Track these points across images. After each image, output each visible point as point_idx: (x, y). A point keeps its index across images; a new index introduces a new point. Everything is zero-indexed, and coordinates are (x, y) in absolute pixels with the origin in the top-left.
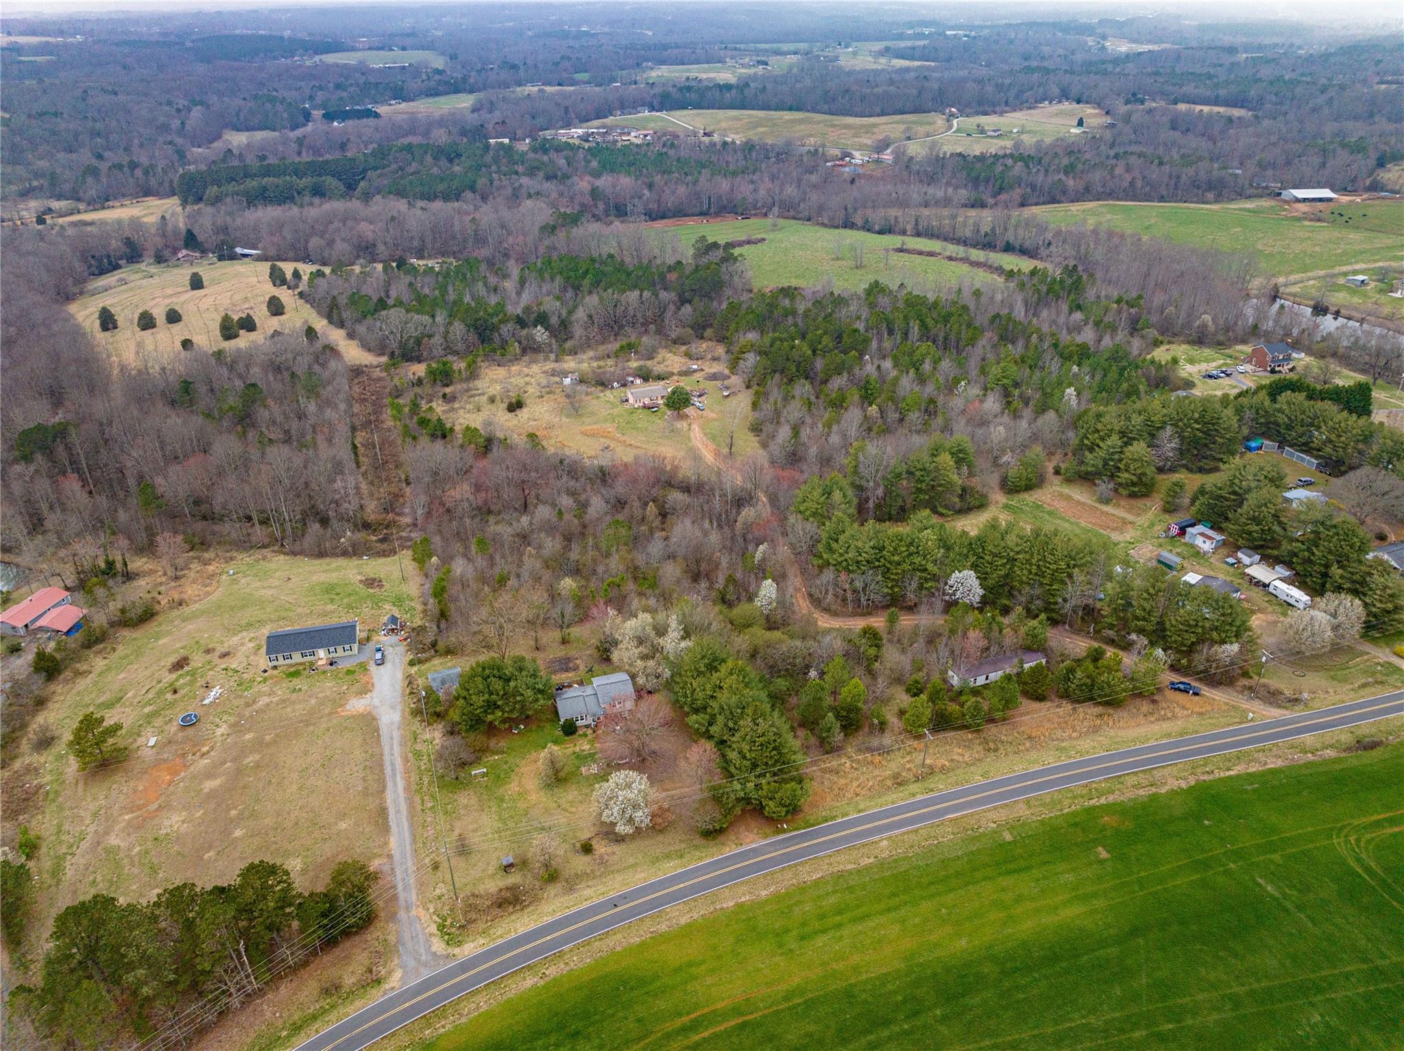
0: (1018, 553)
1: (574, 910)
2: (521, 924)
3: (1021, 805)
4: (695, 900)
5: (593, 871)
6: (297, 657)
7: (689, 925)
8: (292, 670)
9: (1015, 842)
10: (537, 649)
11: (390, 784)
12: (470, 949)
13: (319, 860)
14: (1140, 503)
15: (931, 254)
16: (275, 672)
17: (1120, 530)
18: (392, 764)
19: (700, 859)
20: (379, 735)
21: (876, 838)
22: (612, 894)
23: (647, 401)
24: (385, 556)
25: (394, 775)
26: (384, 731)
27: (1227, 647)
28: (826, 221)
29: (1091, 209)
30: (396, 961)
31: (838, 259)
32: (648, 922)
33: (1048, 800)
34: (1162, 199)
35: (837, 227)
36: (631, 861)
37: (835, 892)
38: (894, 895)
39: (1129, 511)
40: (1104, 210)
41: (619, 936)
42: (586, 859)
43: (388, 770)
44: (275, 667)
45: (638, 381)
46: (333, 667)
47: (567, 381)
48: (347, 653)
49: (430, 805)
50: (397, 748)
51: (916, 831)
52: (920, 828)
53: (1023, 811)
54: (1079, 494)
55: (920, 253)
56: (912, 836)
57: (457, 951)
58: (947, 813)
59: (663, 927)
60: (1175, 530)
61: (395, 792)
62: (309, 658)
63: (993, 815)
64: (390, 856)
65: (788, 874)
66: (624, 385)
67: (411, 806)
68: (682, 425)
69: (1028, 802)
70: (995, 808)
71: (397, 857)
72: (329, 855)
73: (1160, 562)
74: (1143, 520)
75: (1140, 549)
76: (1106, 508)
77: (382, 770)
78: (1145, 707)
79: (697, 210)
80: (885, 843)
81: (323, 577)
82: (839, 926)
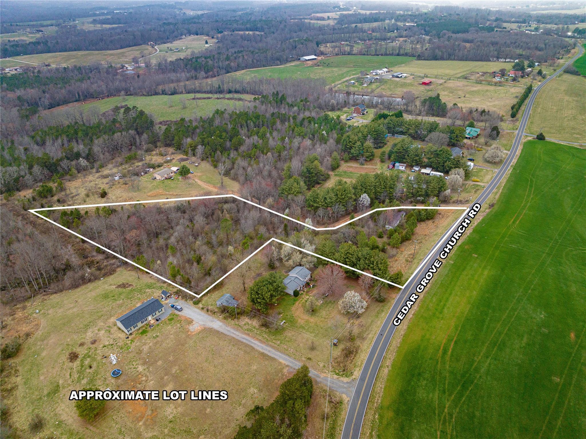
0: (376, 183)
2: (363, 357)
5: (362, 330)
6: (140, 325)
7: (408, 328)
8: (140, 331)
9: (454, 263)
11: (252, 345)
12: (357, 373)
13: (261, 383)
14: (373, 162)
15: (209, 98)
16: (133, 336)
17: (375, 172)
18: (244, 338)
19: (389, 308)
22: (378, 332)
23: (166, 176)
24: (111, 274)
25: (250, 341)
26: (221, 330)
27: (447, 191)
28: (145, 93)
29: (244, 73)
30: (338, 394)
31: (171, 107)
34: (264, 66)
35: (151, 95)
36: (370, 321)
38: (446, 290)
39: (372, 165)
40: (248, 73)
41: (395, 342)
43: (244, 341)
44: (131, 334)
45: (151, 170)
46: (160, 321)
47: (117, 178)
48: (161, 312)
49: (279, 342)
50: (237, 333)
54: (353, 165)
55: (204, 98)
57: (354, 377)
60: (391, 166)
61: (258, 346)
62: (145, 323)
64: (287, 366)
66: (146, 173)
67: (271, 346)
68: (191, 181)
71: (291, 364)
72: (263, 379)
74: (378, 167)
76: (364, 166)
77: (242, 342)
79: (74, 99)
81: (93, 294)
82: (445, 305)
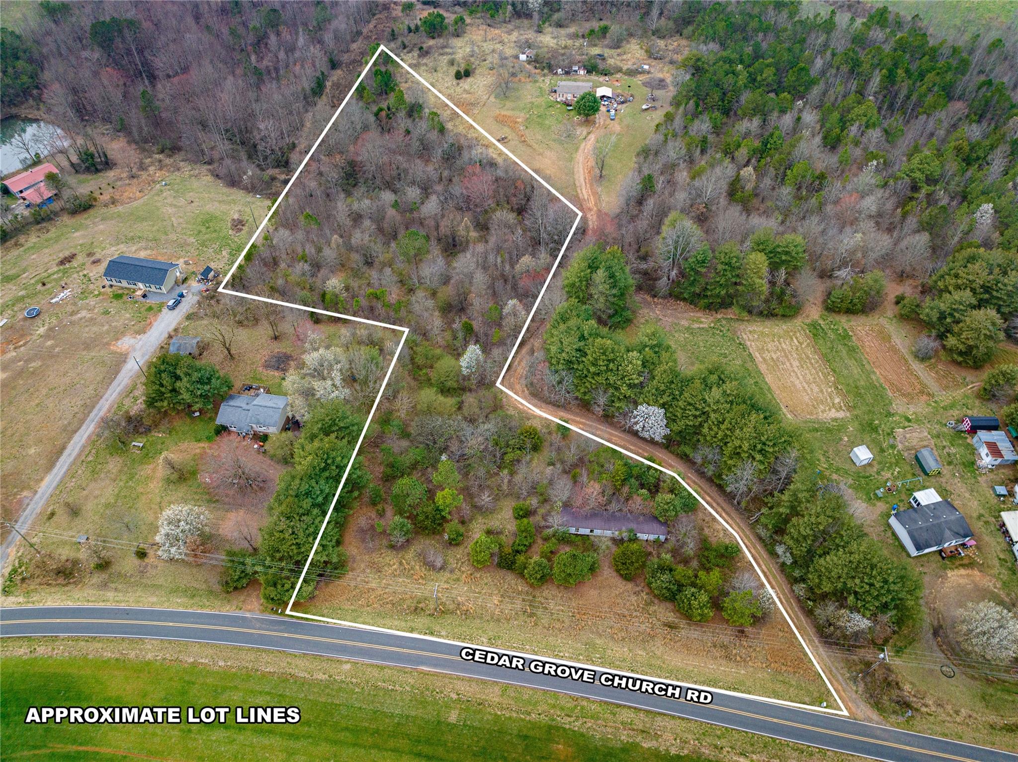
1: (90, 605)
2: (52, 598)
3: (496, 689)
4: (170, 642)
5: (130, 576)
6: (125, 284)
8: (120, 292)
10: (276, 338)
11: (83, 427)
16: (110, 290)
17: (910, 398)
18: (100, 409)
20: (115, 377)
21: (344, 658)
25: (92, 420)
26: (120, 376)
27: (857, 617)
32: (125, 645)
33: (526, 697)
36: (160, 582)
37: (269, 693)
39: (939, 379)
41: (100, 645)
42: (136, 561)
43: (93, 414)
44: (111, 286)
45: (581, 73)
46: (144, 300)
47: (523, 57)
49: (90, 459)
50: (114, 396)
51: (382, 668)
52: (388, 667)
53: (493, 695)
54: (902, 337)
56: (376, 673)
58: (422, 663)
59: (132, 655)
60: (967, 425)
61: (81, 436)
62: (133, 286)
63: (462, 687)
64: (35, 493)
65: (251, 656)
66: (566, 74)
67: (80, 454)
69: (504, 690)
70: (470, 680)
71: (38, 495)
73: (917, 458)
74: (945, 397)
75: (911, 432)
76: (917, 367)
77: (90, 412)
78: (726, 636)
80: (347, 667)
81: (214, 207)
